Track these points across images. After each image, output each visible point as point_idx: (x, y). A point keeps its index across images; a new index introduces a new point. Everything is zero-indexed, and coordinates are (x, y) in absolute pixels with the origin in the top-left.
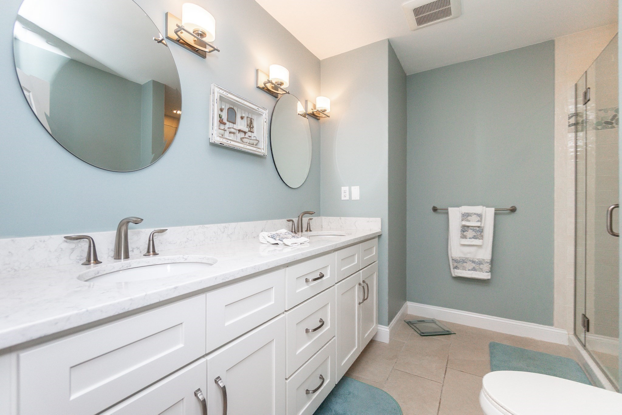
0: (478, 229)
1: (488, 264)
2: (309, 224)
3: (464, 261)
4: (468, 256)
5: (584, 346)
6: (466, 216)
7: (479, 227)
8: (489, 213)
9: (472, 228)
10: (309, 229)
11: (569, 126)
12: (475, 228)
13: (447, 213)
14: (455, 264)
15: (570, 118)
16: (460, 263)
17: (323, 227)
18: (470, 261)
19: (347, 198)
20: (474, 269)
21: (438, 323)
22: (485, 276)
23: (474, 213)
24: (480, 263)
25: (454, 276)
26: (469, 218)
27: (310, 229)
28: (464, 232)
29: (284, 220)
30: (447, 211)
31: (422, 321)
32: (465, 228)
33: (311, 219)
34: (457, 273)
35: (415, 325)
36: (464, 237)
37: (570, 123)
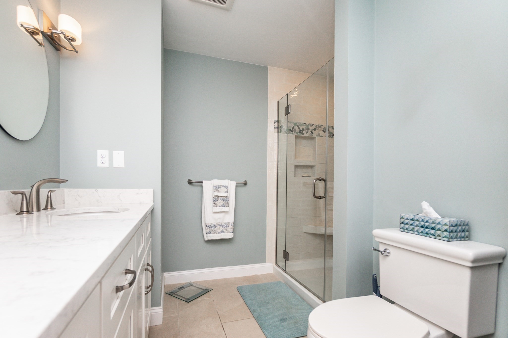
0: (225, 198)
1: (232, 226)
2: (49, 198)
3: (215, 226)
4: (218, 221)
5: (285, 271)
6: (217, 188)
7: (226, 197)
8: (232, 185)
9: (221, 198)
10: (49, 206)
11: (275, 128)
12: (223, 198)
13: (202, 186)
14: (209, 229)
15: (275, 123)
16: (211, 228)
17: (66, 202)
18: (219, 225)
19: (106, 164)
20: (222, 232)
21: (194, 285)
22: (229, 235)
23: (223, 186)
24: (227, 226)
25: (206, 240)
26: (219, 189)
27: (51, 206)
28: (215, 201)
29: (7, 191)
30: (202, 183)
31: (182, 288)
32: (217, 198)
33: (51, 191)
34: (210, 237)
35: (176, 293)
36: (215, 205)
37: (275, 126)
